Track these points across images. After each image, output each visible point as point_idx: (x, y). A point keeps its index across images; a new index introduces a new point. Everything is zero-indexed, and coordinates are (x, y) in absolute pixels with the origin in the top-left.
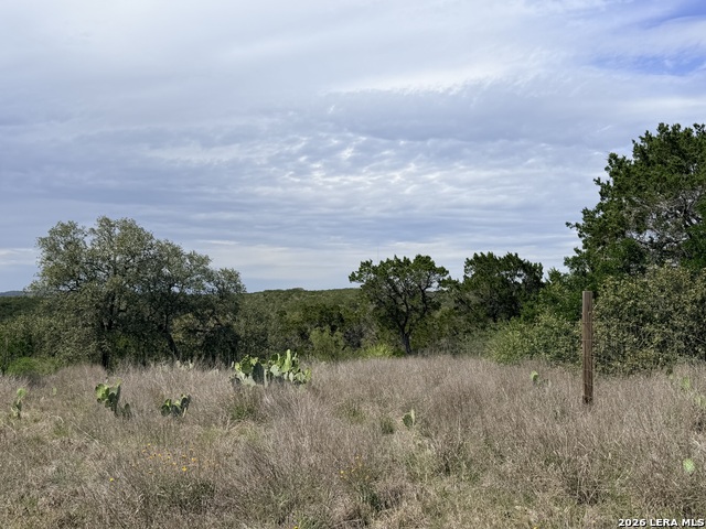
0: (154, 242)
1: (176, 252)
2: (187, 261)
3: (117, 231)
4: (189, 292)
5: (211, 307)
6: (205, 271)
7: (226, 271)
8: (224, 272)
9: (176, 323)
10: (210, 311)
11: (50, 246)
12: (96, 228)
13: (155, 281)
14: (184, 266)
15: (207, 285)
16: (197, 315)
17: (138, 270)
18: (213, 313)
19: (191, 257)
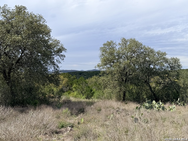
0: (143, 46)
1: (152, 51)
2: (157, 54)
3: (128, 43)
4: (157, 67)
5: (167, 73)
6: (164, 58)
7: (174, 59)
8: (172, 59)
9: (152, 80)
10: (167, 75)
11: (104, 50)
12: (121, 43)
13: (143, 63)
14: (155, 57)
15: (165, 65)
16: (161, 77)
17: (136, 58)
18: (168, 76)
19: (158, 53)
